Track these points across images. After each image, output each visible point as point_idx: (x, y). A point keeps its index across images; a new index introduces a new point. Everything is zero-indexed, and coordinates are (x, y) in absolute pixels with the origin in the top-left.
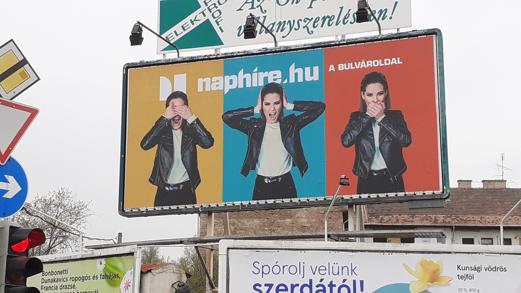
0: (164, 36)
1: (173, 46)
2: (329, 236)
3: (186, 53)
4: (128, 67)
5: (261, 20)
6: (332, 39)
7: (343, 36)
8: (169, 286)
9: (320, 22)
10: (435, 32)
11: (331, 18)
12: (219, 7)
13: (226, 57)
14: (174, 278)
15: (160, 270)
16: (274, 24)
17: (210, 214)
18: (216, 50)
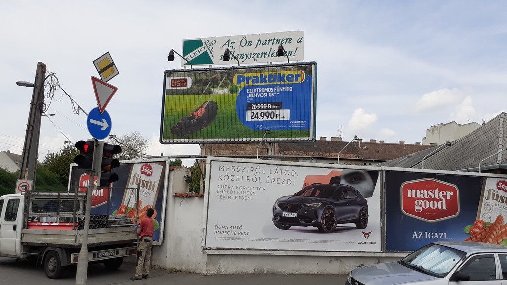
0: (185, 58)
1: (189, 63)
2: (259, 157)
3: (195, 67)
4: (167, 72)
5: (232, 53)
6: (266, 64)
7: (271, 63)
8: (182, 177)
9: (261, 55)
10: (314, 63)
11: (265, 54)
12: (212, 45)
13: (215, 69)
14: (185, 174)
15: (178, 170)
16: (238, 55)
17: (204, 145)
18: (210, 66)
